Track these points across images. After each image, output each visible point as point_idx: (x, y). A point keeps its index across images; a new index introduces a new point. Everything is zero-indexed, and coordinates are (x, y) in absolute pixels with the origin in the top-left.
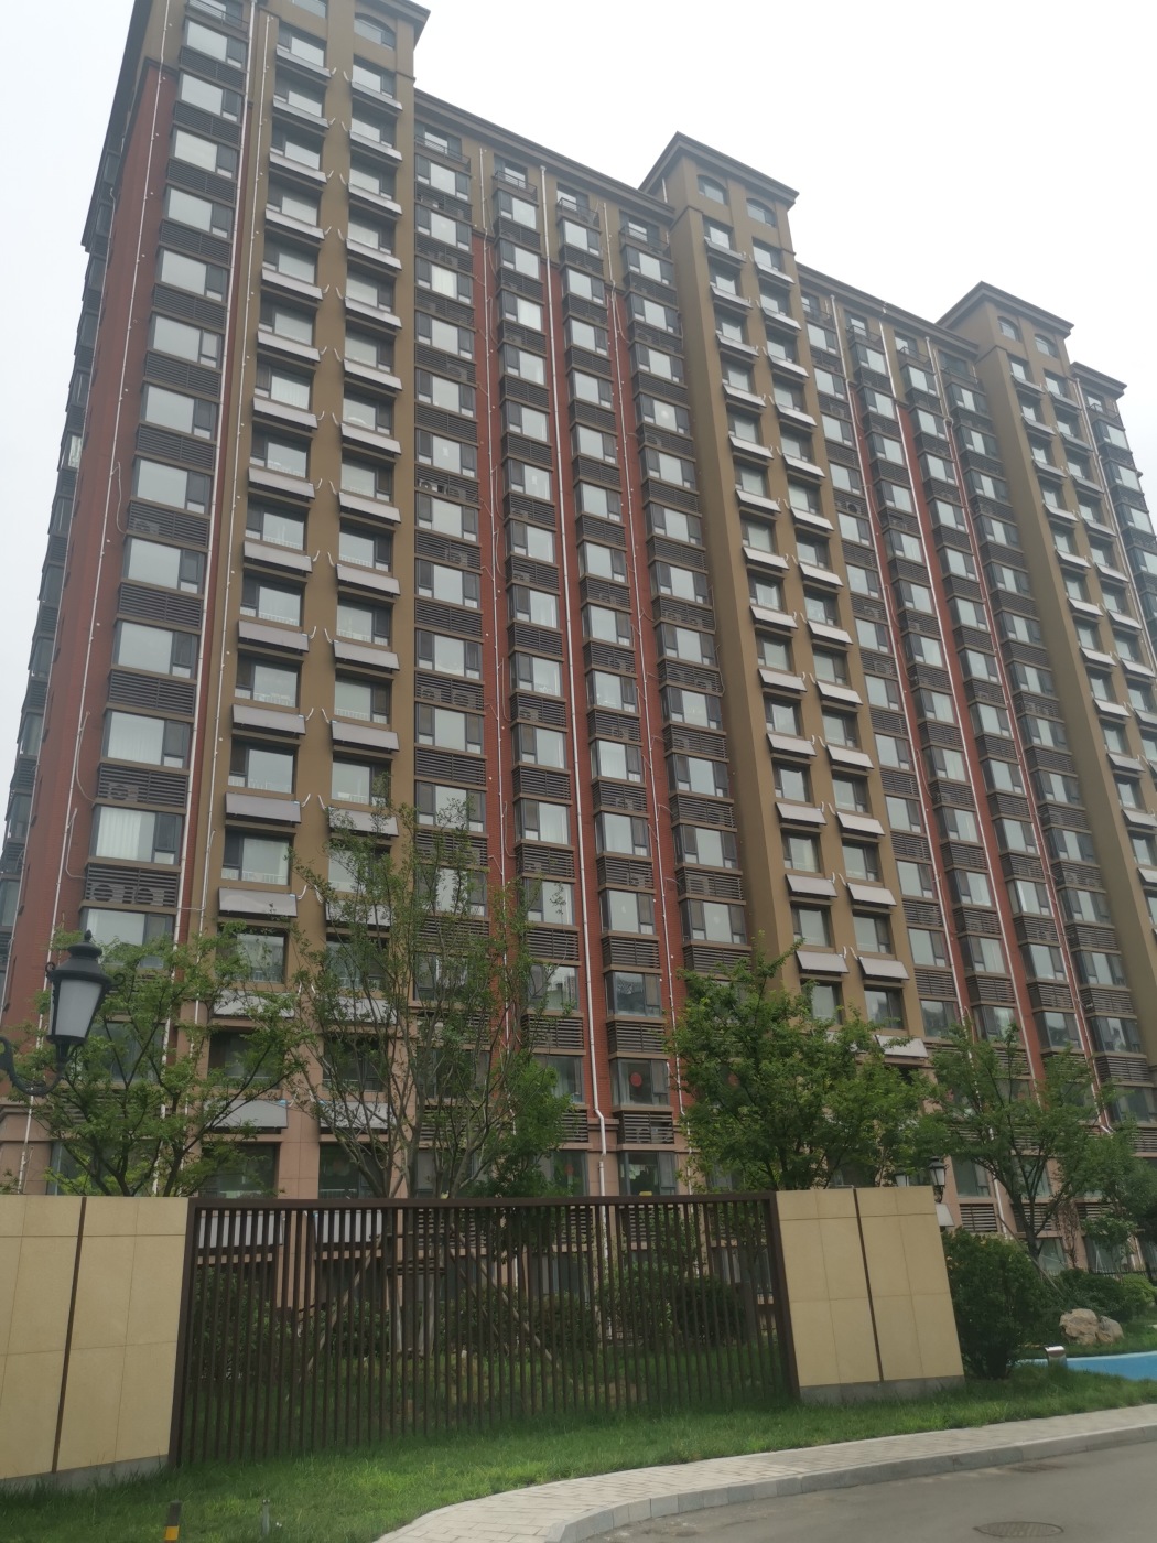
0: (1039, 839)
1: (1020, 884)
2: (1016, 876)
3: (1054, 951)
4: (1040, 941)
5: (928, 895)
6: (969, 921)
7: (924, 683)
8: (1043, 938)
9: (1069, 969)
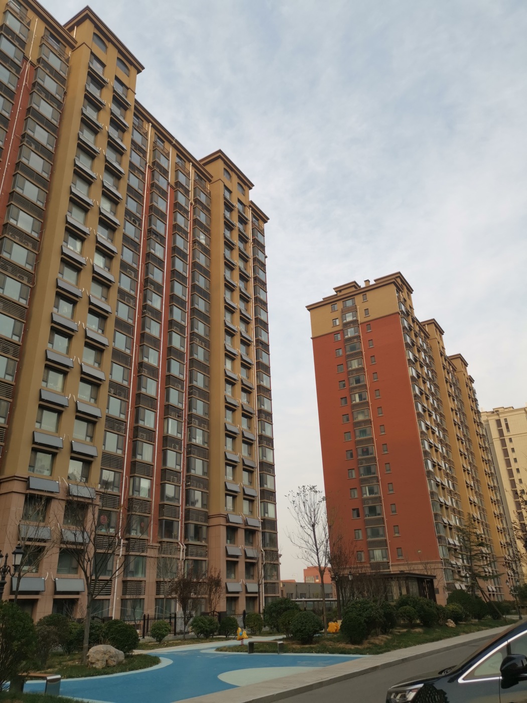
0: (185, 401)
1: (170, 420)
2: (169, 416)
3: (178, 455)
4: (173, 449)
5: (123, 417)
6: (140, 434)
7: (149, 315)
8: (175, 448)
9: (184, 464)
